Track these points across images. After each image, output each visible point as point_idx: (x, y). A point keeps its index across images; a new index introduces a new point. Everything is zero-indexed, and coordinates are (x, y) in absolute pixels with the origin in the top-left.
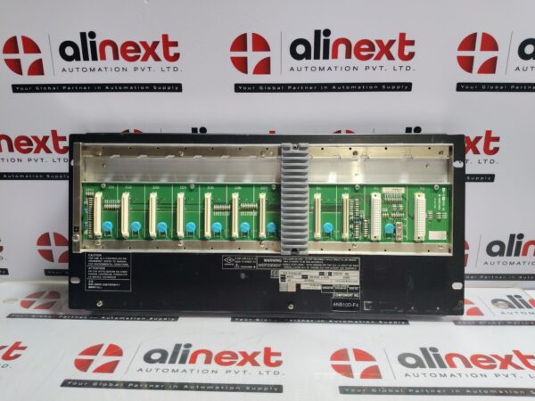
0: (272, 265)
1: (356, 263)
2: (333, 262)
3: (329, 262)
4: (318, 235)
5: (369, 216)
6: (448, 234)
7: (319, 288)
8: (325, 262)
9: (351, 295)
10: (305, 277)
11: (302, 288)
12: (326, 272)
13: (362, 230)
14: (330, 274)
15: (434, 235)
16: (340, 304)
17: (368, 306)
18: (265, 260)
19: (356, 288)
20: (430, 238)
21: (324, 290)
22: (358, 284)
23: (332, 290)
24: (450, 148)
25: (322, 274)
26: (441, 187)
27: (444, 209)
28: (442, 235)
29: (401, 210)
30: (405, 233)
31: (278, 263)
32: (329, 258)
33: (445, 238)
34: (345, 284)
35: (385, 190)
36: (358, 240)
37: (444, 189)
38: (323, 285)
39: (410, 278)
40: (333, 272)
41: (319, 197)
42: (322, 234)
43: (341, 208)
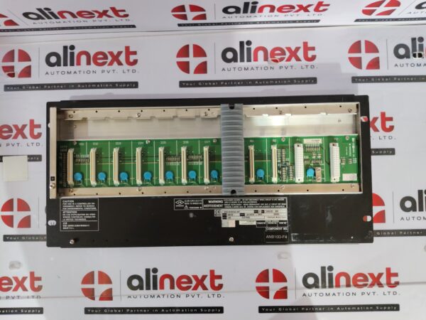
0: (215, 206)
1: (284, 202)
2: (265, 202)
3: (262, 202)
4: (252, 179)
5: (293, 164)
6: (359, 176)
7: (255, 223)
8: (259, 202)
9: (281, 228)
10: (242, 215)
11: (241, 223)
12: (260, 210)
13: (288, 174)
14: (263, 212)
15: (347, 177)
16: (272, 237)
17: (295, 237)
18: (210, 202)
19: (285, 223)
20: (344, 180)
21: (258, 225)
22: (286, 219)
23: (265, 225)
24: (357, 105)
25: (256, 212)
26: (351, 137)
27: (354, 156)
28: (353, 177)
29: (319, 157)
30: (323, 176)
31: (220, 204)
32: (262, 199)
33: (356, 179)
34: (276, 220)
35: (305, 141)
36: (285, 183)
37: (353, 139)
38: (257, 221)
39: (329, 213)
40: (265, 210)
41: (252, 148)
42: (256, 178)
43: (270, 157)
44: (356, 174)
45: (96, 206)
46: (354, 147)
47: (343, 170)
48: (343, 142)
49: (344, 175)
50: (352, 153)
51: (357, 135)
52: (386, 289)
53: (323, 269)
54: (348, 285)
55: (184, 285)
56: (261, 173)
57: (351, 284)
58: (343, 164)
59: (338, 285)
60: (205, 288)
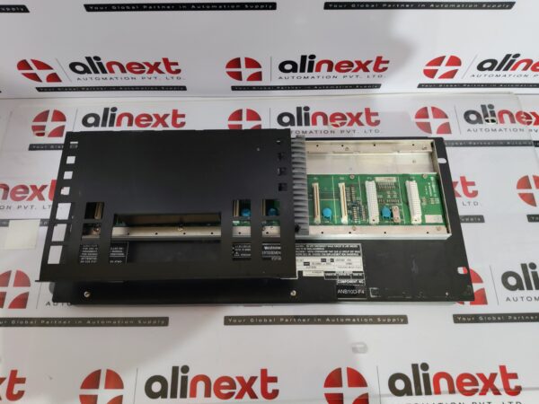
0: (272, 253)
1: (358, 249)
2: (334, 249)
3: (331, 249)
4: (318, 219)
5: (365, 203)
6: (444, 217)
7: (322, 275)
8: (327, 249)
9: (355, 281)
10: (307, 264)
11: (305, 274)
12: (328, 258)
13: (361, 215)
14: (332, 261)
15: (430, 218)
16: (345, 291)
17: (374, 292)
18: (266, 248)
19: (360, 274)
20: (427, 221)
21: (327, 277)
22: (362, 270)
23: (335, 277)
24: (432, 143)
25: (324, 260)
26: (429, 176)
27: (435, 195)
28: (438, 218)
29: (395, 196)
30: (402, 217)
31: (278, 250)
32: (330, 245)
33: (441, 221)
34: (348, 271)
35: (378, 179)
36: (357, 224)
37: (432, 178)
38: (326, 272)
39: (414, 262)
40: (335, 258)
41: (316, 185)
42: (322, 219)
43: (338, 196)
44: (441, 216)
45: (124, 251)
46: (434, 186)
47: (425, 211)
48: (421, 181)
49: (426, 216)
50: (433, 193)
51: (435, 173)
52: (505, 397)
53: (415, 367)
54: (452, 391)
55: (225, 392)
56: (328, 213)
57: (456, 389)
58: (424, 204)
59: (438, 392)
60: (253, 396)
